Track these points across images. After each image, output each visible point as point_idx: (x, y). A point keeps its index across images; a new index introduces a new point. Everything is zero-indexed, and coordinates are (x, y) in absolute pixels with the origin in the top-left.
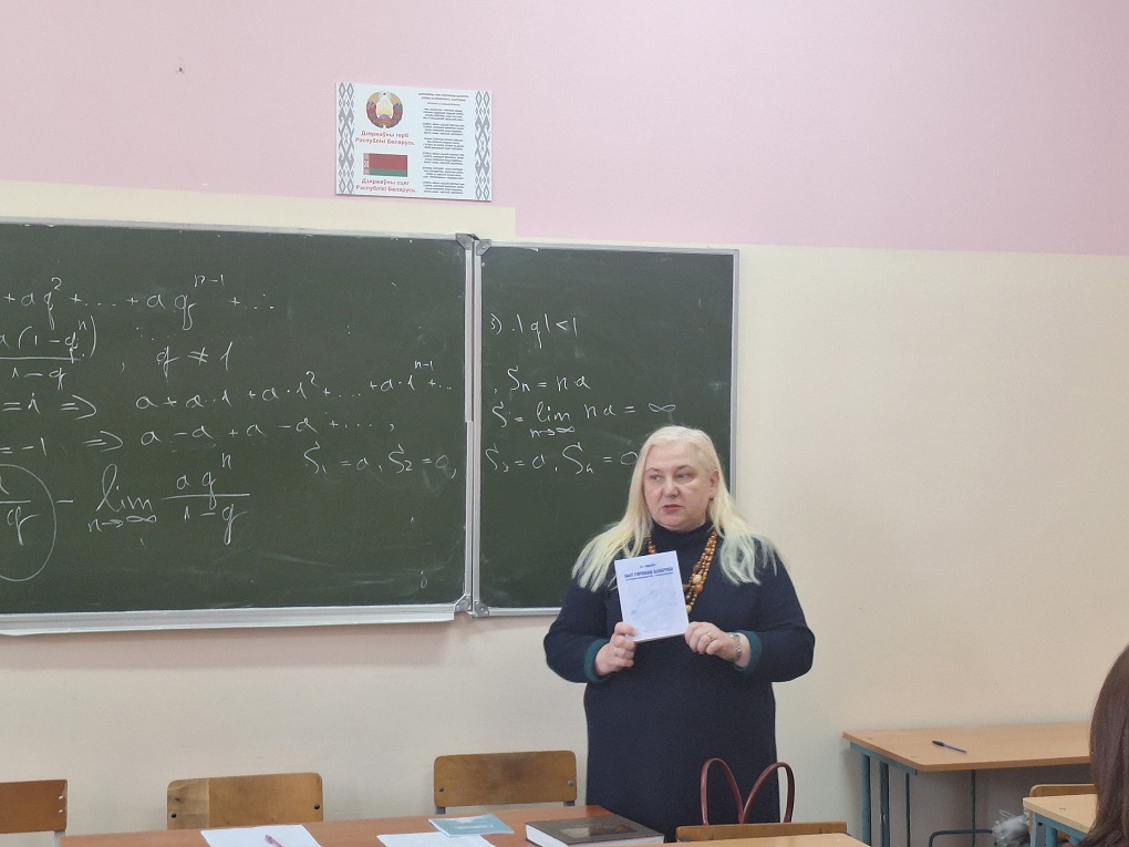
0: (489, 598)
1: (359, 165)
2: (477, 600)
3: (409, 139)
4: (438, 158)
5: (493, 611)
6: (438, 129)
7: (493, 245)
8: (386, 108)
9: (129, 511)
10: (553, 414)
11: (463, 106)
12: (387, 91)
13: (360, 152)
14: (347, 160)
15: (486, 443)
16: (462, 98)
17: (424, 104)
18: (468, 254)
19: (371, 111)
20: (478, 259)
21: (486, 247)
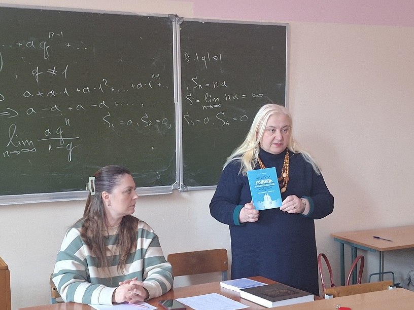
0: (187, 183)
2: (182, 183)
5: (189, 188)
7: (185, 20)
9: (22, 147)
10: (212, 98)
15: (184, 113)
18: (174, 23)
20: (178, 26)
21: (182, 20)
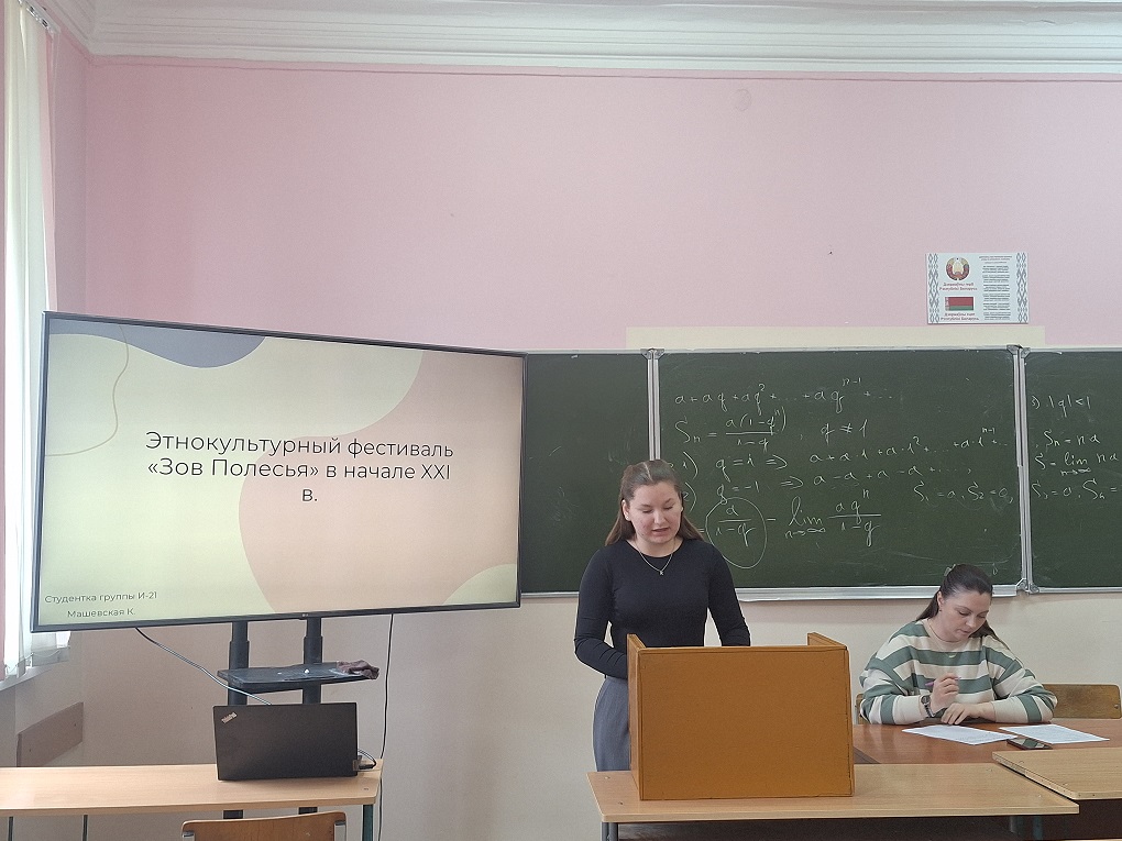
0: (1038, 582)
1: (943, 304)
2: (1030, 582)
3: (974, 286)
4: (993, 297)
5: (1041, 590)
6: (993, 279)
7: (1032, 351)
8: (958, 268)
9: (809, 526)
10: (1075, 460)
11: (1008, 263)
12: (957, 257)
13: (942, 297)
14: (935, 302)
15: (1031, 481)
16: (1008, 258)
17: (983, 263)
18: (1016, 357)
19: (949, 270)
20: (1022, 360)
21: (1027, 352)
